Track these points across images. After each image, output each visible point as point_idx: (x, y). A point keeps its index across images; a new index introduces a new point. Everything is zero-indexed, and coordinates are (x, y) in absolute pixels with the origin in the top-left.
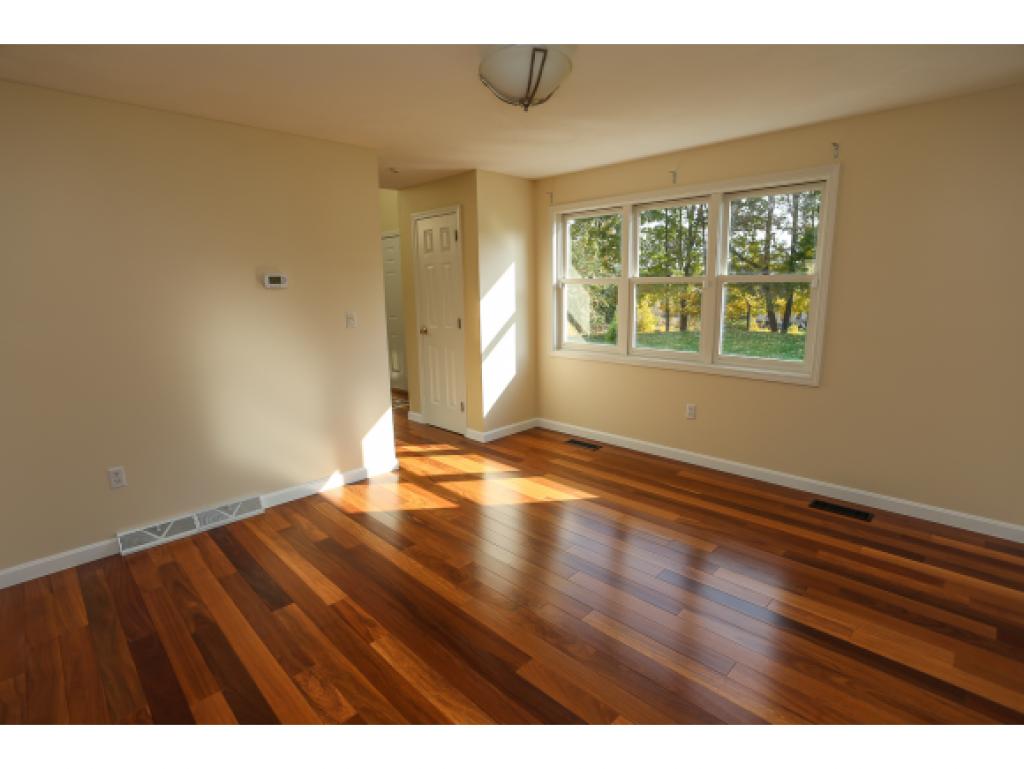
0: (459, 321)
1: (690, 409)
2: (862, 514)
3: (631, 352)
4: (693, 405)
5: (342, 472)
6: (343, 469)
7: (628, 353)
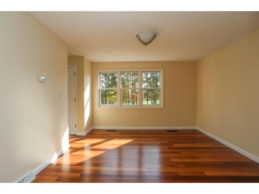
0: (75, 99)
1: (138, 117)
2: (175, 131)
3: (121, 106)
4: (138, 116)
5: (56, 153)
6: (57, 152)
7: (120, 106)
